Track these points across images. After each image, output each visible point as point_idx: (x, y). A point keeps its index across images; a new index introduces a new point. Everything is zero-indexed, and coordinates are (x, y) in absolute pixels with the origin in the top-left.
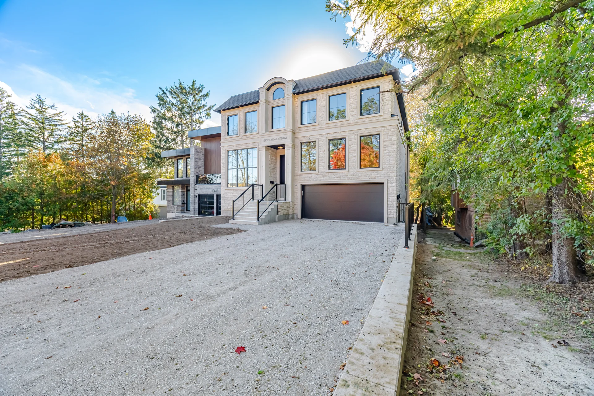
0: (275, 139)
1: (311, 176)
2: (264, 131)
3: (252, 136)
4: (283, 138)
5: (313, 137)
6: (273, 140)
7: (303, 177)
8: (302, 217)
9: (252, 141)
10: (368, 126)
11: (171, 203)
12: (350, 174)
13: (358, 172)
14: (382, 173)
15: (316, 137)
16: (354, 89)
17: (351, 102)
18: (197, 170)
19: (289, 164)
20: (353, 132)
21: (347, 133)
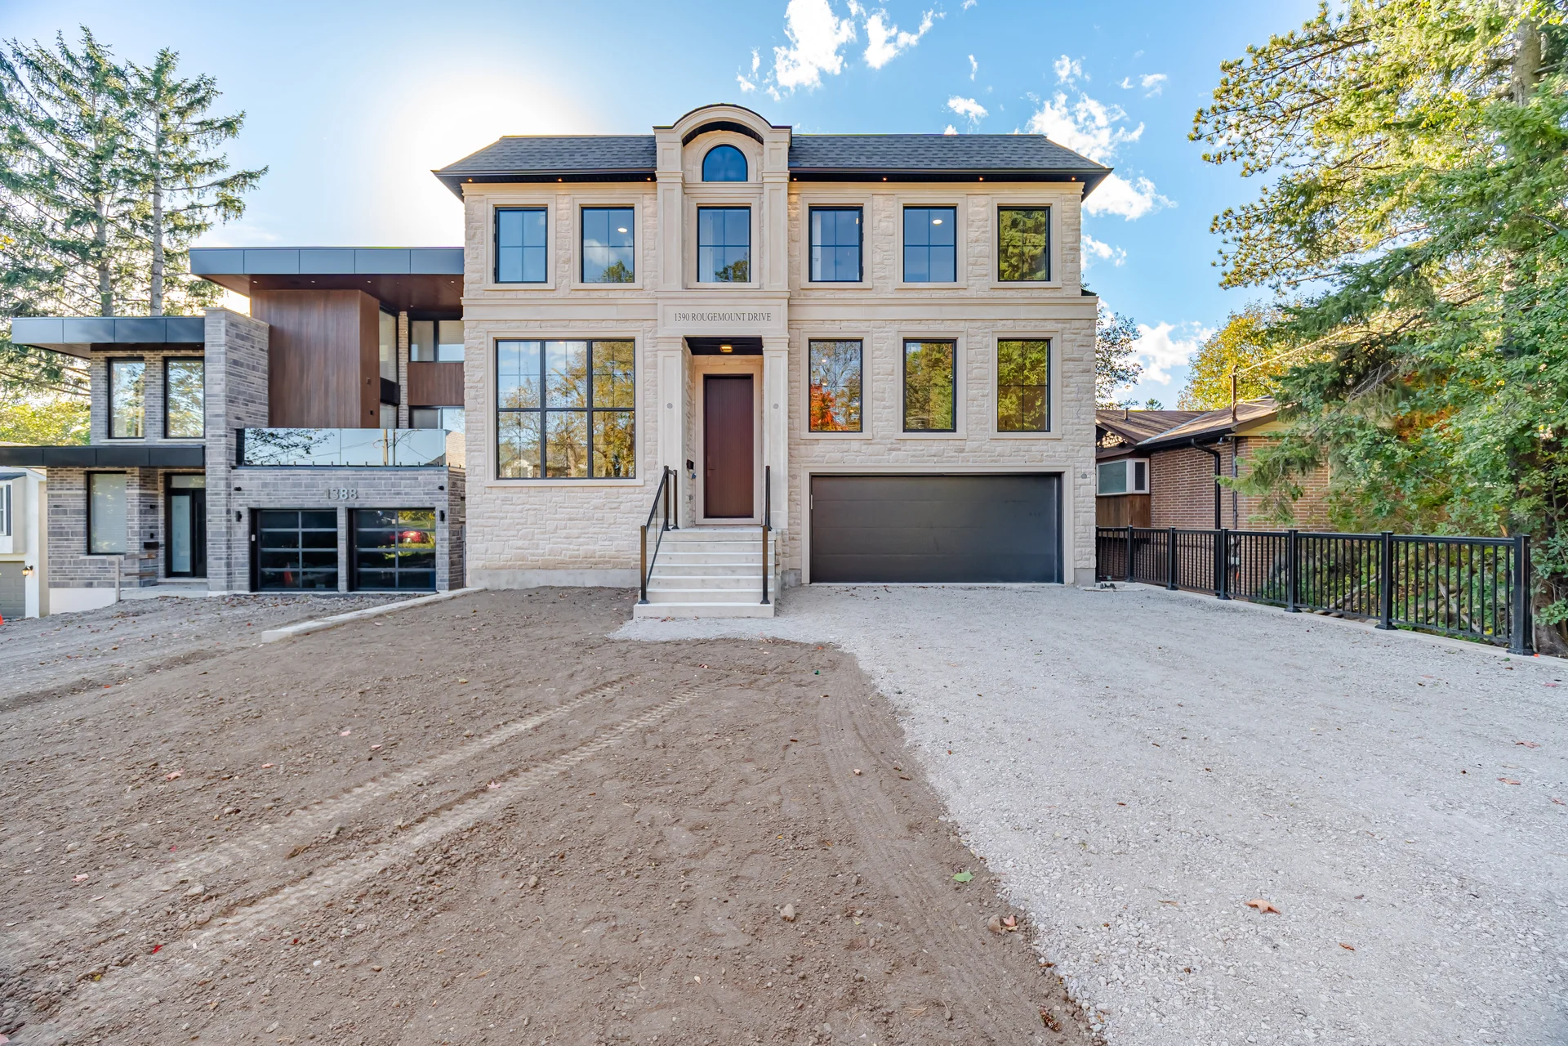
0: (723, 317)
1: (845, 447)
2: (676, 284)
3: (612, 295)
4: (755, 317)
5: (853, 324)
6: (713, 317)
7: (818, 449)
8: (814, 578)
9: (611, 312)
10: (1023, 313)
11: (79, 543)
12: (969, 445)
13: (995, 443)
14: (1060, 447)
15: (863, 326)
16: (983, 200)
17: (973, 235)
18: (240, 410)
19: (776, 406)
20: (979, 324)
21: (961, 326)
